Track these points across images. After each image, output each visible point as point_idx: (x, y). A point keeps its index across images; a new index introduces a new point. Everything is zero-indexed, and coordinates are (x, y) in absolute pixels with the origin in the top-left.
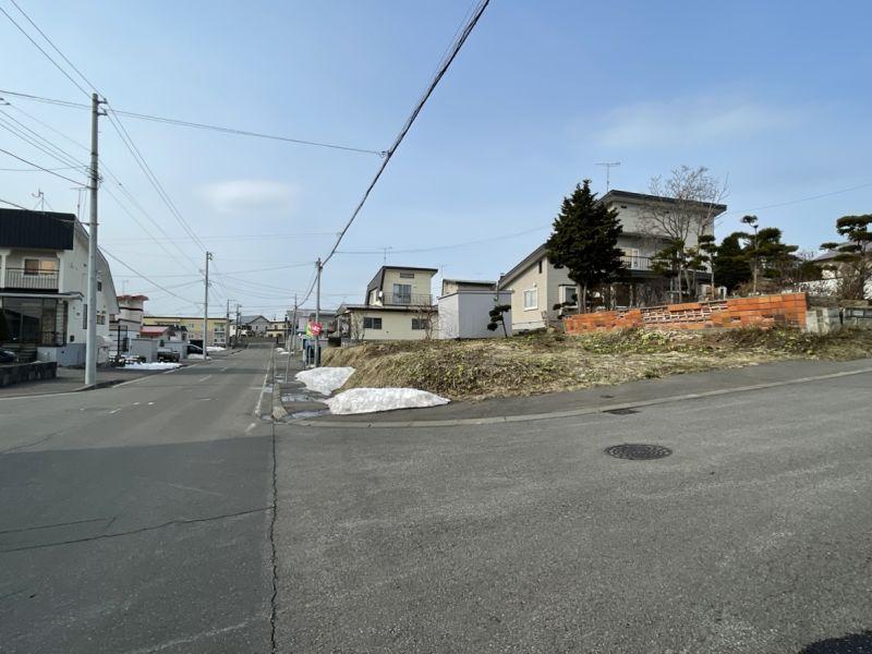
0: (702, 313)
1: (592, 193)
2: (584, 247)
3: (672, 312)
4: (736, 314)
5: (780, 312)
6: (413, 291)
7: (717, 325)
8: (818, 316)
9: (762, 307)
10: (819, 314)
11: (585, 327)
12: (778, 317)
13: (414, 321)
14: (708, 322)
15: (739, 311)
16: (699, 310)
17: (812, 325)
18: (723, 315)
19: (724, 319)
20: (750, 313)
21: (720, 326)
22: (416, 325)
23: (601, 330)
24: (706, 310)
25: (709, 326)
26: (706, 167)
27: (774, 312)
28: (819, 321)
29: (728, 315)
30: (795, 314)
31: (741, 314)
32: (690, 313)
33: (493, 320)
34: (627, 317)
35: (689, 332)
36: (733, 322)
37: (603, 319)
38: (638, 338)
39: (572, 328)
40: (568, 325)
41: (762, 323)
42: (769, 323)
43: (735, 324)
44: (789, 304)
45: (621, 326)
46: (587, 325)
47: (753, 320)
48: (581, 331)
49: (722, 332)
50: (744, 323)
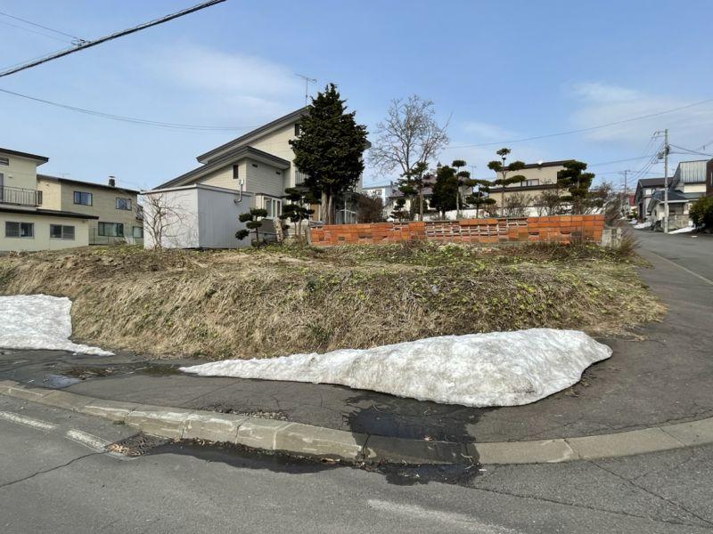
0: (497, 228)
1: (341, 99)
3: (463, 226)
5: (579, 229)
6: (7, 183)
7: (512, 239)
8: (613, 233)
9: (563, 225)
10: (614, 232)
11: (343, 239)
12: (576, 233)
14: (503, 237)
15: (539, 227)
16: (495, 225)
17: (607, 241)
18: (520, 231)
19: (520, 235)
20: (549, 229)
21: (516, 240)
22: (12, 230)
23: (367, 242)
24: (502, 226)
25: (504, 240)
27: (571, 231)
28: (612, 237)
29: (526, 231)
30: (592, 232)
31: (540, 230)
32: (483, 228)
33: (248, 225)
34: (404, 230)
35: (483, 245)
36: (530, 236)
37: (369, 231)
38: (434, 250)
39: (321, 239)
40: (316, 236)
41: (562, 239)
42: (566, 239)
43: (533, 239)
44: (587, 223)
45: (394, 239)
46: (345, 235)
47: (552, 235)
48: (335, 242)
49: (520, 244)
50: (541, 238)
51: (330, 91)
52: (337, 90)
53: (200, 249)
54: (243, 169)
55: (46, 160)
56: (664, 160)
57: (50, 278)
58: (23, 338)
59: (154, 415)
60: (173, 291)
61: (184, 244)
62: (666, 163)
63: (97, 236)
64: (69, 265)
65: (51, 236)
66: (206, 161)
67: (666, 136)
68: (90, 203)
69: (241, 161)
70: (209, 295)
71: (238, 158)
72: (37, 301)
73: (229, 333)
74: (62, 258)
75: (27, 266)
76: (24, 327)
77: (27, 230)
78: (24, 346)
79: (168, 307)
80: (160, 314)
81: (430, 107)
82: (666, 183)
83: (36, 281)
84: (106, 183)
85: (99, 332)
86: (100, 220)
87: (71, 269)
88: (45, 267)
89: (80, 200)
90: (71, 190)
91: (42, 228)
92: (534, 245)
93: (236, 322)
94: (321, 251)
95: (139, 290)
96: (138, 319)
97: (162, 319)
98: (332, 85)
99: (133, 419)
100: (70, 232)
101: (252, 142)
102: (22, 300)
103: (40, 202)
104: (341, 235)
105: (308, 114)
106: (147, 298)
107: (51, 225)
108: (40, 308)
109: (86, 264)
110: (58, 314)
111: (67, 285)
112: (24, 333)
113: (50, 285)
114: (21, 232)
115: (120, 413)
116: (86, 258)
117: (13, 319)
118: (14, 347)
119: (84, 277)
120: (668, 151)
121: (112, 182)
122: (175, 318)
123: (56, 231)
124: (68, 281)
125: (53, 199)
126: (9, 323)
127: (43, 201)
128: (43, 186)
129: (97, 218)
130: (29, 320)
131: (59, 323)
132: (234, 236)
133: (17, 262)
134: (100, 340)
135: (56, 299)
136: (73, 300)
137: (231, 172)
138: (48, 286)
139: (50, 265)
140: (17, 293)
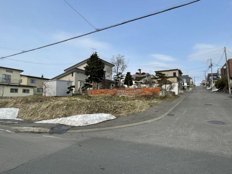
0: (135, 91)
1: (98, 56)
2: (98, 70)
3: (126, 90)
4: (144, 91)
5: (154, 91)
6: (12, 78)
7: (138, 94)
9: (150, 90)
10: (162, 92)
11: (97, 93)
12: (153, 92)
13: (11, 89)
14: (136, 93)
16: (134, 90)
17: (161, 94)
18: (140, 91)
19: (140, 93)
20: (147, 91)
21: (139, 94)
22: (12, 91)
23: (103, 94)
25: (136, 94)
26: (124, 56)
27: (152, 91)
29: (142, 92)
30: (157, 92)
32: (131, 91)
33: (70, 90)
34: (112, 91)
35: (131, 95)
36: (143, 93)
37: (103, 91)
38: (118, 97)
39: (92, 94)
40: (90, 93)
41: (150, 94)
42: (151, 94)
43: (143, 94)
44: (156, 90)
45: (110, 94)
46: (97, 92)
47: (148, 93)
48: (95, 95)
49: (140, 95)
50: (145, 94)
51: (95, 54)
52: (97, 54)
53: (56, 96)
54: (74, 74)
55: (23, 71)
56: (211, 68)
57: (15, 104)
58: (5, 117)
59: (22, 128)
60: (41, 107)
61: (53, 95)
62: (212, 69)
63: (36, 92)
64: (20, 100)
65: (23, 92)
66: (66, 71)
67: (211, 61)
68: (35, 83)
69: (74, 71)
70: (47, 107)
71: (73, 71)
72: (11, 109)
73: (49, 116)
74: (19, 99)
75: (11, 101)
76: (7, 115)
77: (16, 91)
78: (5, 119)
79: (39, 110)
80: (37, 112)
81: (123, 57)
82: (212, 75)
83: (12, 104)
84: (41, 77)
85: (23, 116)
86: (37, 87)
87: (21, 101)
88: (15, 101)
89: (32, 82)
90: (30, 79)
91: (20, 90)
92: (143, 95)
93: (51, 113)
94: (90, 97)
95: (34, 106)
96: (32, 113)
97: (36, 113)
98: (96, 52)
99: (18, 129)
100: (28, 91)
101: (77, 67)
102: (8, 109)
103: (21, 82)
104: (96, 93)
105: (89, 60)
106: (35, 108)
107: (23, 89)
108: (11, 111)
109: (24, 100)
110: (15, 112)
111: (19, 105)
112: (6, 116)
113: (15, 105)
114: (15, 91)
115: (17, 128)
116: (25, 99)
117: (5, 113)
118: (3, 119)
119: (23, 103)
120: (212, 65)
121: (42, 76)
122: (39, 113)
123: (24, 91)
124: (19, 104)
125: (25, 82)
126: (4, 114)
127: (22, 82)
128: (22, 78)
129: (36, 87)
130: (8, 113)
131: (15, 114)
132: (66, 93)
133: (9, 99)
134: (23, 118)
135: (16, 109)
136: (19, 109)
137: (71, 75)
138: (15, 106)
139: (16, 100)
140: (8, 107)
